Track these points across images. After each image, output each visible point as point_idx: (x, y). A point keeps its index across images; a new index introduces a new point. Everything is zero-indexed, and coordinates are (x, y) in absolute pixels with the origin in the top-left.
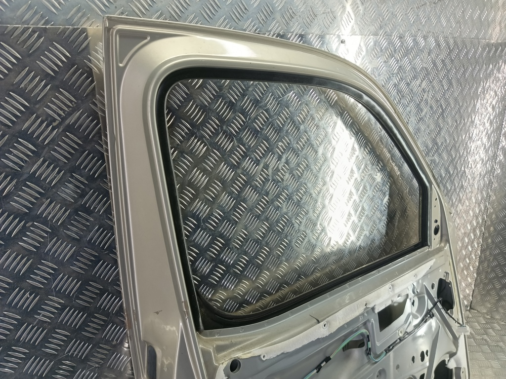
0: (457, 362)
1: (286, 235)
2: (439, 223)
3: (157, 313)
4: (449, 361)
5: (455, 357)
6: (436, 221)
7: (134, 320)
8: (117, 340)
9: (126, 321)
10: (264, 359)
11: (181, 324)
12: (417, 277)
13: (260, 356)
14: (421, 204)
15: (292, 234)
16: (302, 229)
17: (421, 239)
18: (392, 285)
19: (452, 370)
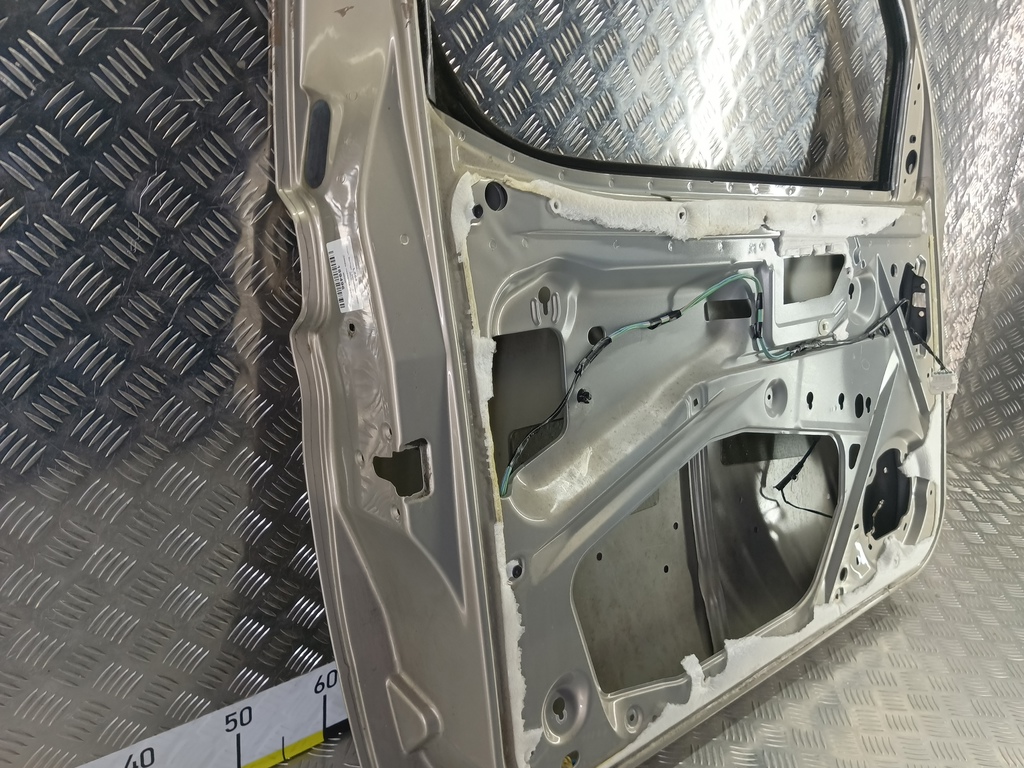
0: (923, 464)
1: (619, 22)
2: (916, 147)
3: (342, 12)
4: (906, 456)
5: (920, 450)
6: (913, 139)
7: (289, 25)
8: (248, 60)
9: (271, 23)
10: (556, 211)
11: (393, 38)
12: (866, 226)
13: (548, 199)
14: (888, 92)
15: (630, 28)
16: (652, 30)
17: (877, 178)
18: (819, 213)
19: (909, 481)
